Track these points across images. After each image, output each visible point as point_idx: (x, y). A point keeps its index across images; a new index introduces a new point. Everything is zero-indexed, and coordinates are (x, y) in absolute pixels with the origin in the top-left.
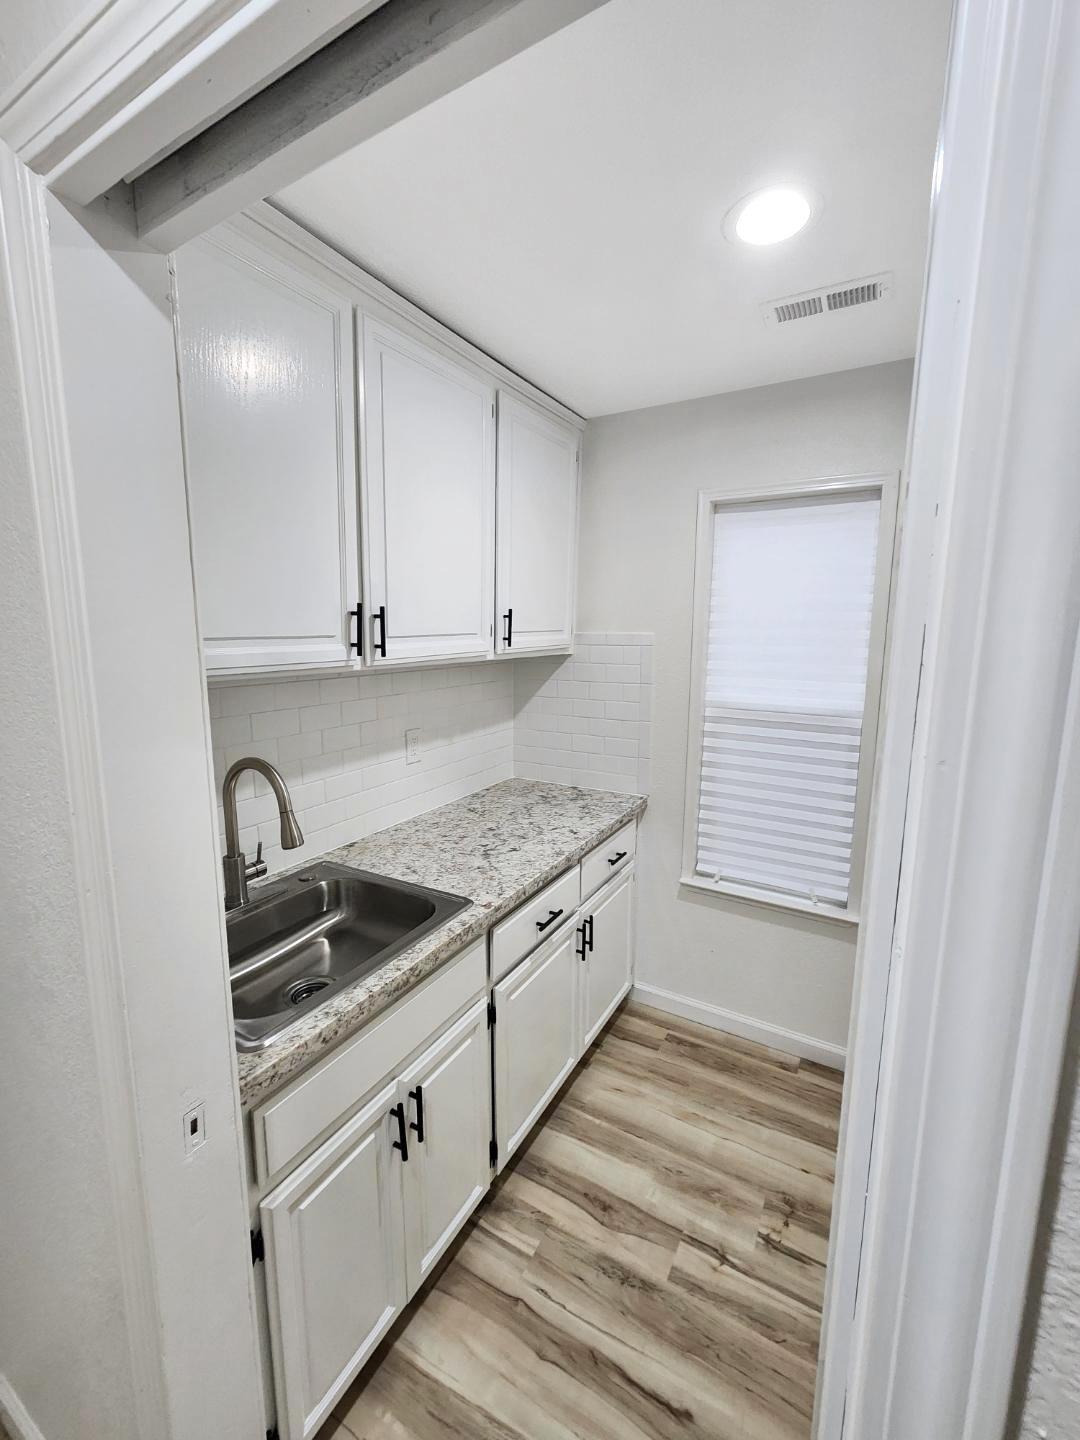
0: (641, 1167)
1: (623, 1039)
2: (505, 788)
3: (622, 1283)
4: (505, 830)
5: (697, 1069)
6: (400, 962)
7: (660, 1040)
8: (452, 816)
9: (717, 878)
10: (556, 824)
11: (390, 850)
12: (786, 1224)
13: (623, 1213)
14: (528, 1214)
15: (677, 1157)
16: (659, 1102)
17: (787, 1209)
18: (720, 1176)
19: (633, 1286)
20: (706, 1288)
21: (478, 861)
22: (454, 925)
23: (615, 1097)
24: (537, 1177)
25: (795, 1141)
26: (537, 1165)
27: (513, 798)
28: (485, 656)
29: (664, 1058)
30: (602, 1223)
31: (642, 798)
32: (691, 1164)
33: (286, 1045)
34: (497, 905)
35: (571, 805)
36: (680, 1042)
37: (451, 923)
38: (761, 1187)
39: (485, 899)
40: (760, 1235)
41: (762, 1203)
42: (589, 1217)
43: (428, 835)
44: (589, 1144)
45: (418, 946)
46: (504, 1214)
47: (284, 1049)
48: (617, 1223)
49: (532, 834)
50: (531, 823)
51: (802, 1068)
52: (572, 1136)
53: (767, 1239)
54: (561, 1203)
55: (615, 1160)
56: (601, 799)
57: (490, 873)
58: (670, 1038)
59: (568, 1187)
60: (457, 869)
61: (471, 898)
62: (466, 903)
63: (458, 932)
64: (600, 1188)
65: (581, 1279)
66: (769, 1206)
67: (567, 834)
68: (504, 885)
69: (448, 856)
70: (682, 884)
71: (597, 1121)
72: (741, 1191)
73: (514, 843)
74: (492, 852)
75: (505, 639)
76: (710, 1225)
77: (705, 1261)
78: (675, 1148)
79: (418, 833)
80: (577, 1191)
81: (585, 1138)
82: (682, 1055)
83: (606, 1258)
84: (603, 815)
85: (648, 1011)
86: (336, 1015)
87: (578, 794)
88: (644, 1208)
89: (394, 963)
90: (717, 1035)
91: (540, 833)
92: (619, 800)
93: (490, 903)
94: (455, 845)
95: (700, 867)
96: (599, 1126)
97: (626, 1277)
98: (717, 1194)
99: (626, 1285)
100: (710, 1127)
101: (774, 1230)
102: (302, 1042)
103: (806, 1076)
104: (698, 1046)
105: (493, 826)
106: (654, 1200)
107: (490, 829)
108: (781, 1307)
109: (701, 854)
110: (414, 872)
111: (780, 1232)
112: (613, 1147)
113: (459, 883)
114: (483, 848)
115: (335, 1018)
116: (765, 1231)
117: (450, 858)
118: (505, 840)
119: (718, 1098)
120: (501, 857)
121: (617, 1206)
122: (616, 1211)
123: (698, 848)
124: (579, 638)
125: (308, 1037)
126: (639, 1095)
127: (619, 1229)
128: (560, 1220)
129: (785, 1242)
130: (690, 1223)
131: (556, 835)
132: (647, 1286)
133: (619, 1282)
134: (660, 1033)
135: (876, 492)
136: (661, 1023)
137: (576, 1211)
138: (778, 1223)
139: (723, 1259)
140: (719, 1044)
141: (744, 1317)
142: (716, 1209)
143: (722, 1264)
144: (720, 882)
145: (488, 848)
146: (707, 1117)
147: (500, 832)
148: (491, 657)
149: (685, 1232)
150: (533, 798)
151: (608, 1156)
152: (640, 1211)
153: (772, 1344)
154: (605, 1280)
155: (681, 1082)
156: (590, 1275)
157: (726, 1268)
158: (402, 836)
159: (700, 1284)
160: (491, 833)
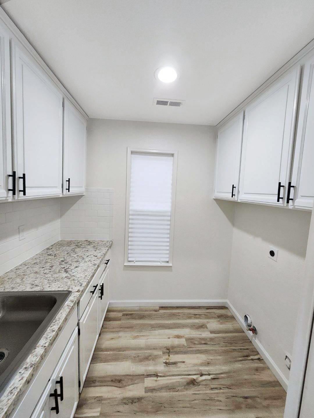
0: (126, 361)
1: (109, 321)
2: (60, 244)
3: (132, 404)
4: (69, 259)
5: (134, 321)
6: (52, 328)
7: (121, 317)
8: (41, 259)
9: (135, 262)
10: (88, 254)
11: (18, 279)
12: (169, 356)
13: (126, 380)
14: (93, 401)
15: (136, 352)
16: (126, 337)
17: (168, 351)
18: (149, 351)
19: (135, 402)
20: (156, 388)
21: (64, 275)
22: (69, 303)
23: (113, 342)
24: (93, 385)
25: (164, 331)
26: (92, 380)
27: (64, 247)
28: (59, 196)
29: (124, 322)
30: (120, 387)
31: (111, 241)
32: (141, 352)
33: (9, 397)
34: (82, 290)
35: (89, 247)
36: (127, 315)
37: (67, 303)
38: (160, 348)
39: (76, 289)
40: (164, 363)
41: (161, 353)
42: (115, 388)
43: (35, 269)
44: (108, 362)
45: (57, 318)
46: (84, 406)
47: (9, 400)
48: (125, 384)
49: (80, 260)
50: (78, 256)
51: (160, 309)
52: (101, 363)
53: (166, 363)
54: (104, 389)
55: (118, 363)
56: (98, 243)
57: (72, 278)
58: (124, 315)
59: (105, 381)
60: (56, 280)
61: (70, 290)
62: (69, 293)
63: (72, 306)
64: (116, 375)
65: (119, 412)
66: (164, 353)
67: (94, 257)
68: (81, 282)
69: (49, 275)
70: (124, 266)
71: (109, 353)
72: (156, 353)
73: (75, 264)
74: (68, 270)
75: (66, 189)
76: (151, 368)
77: (153, 380)
78: (134, 349)
79: (29, 269)
80: (109, 381)
81: (106, 361)
82: (128, 319)
83: (124, 399)
84: (102, 248)
85: (115, 309)
86: (31, 366)
87: (90, 243)
88: (132, 374)
89: (49, 329)
90: (137, 308)
91: (84, 259)
92: (104, 243)
93: (79, 290)
94: (50, 271)
95: (129, 259)
96: (109, 354)
97: (133, 401)
98: (150, 357)
99: (133, 403)
100: (142, 338)
101: (167, 359)
102: (18, 390)
103: (162, 311)
104: (132, 314)
105: (62, 259)
106: (133, 370)
107: (62, 261)
108: (174, 381)
109: (129, 255)
110: (36, 286)
111: (168, 359)
112: (116, 359)
113: (60, 285)
114: (63, 269)
115: (32, 369)
116: (165, 361)
117: (51, 276)
118: (71, 264)
119: (143, 327)
120: (73, 271)
121: (123, 378)
122: (124, 381)
123: (128, 253)
124: (87, 189)
125: (21, 386)
126: (119, 337)
127: (126, 386)
128: (105, 395)
129: (171, 361)
130: (146, 370)
131: (90, 258)
132: (139, 399)
133: (130, 404)
134: (120, 315)
135: (172, 155)
136: (120, 311)
137: (110, 388)
138: (167, 357)
139: (157, 376)
140: (138, 311)
141: (167, 390)
142: (151, 362)
143: (158, 377)
144: (136, 263)
145: (65, 268)
146: (141, 335)
147: (67, 261)
148: (61, 196)
149: (145, 374)
150: (73, 246)
151: (115, 363)
152: (130, 375)
153: (176, 393)
154: (126, 407)
155: (131, 328)
156: (121, 408)
157: (159, 378)
158: (22, 271)
159: (153, 388)
160: (63, 263)
